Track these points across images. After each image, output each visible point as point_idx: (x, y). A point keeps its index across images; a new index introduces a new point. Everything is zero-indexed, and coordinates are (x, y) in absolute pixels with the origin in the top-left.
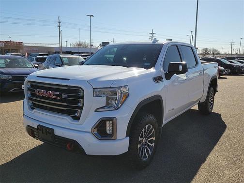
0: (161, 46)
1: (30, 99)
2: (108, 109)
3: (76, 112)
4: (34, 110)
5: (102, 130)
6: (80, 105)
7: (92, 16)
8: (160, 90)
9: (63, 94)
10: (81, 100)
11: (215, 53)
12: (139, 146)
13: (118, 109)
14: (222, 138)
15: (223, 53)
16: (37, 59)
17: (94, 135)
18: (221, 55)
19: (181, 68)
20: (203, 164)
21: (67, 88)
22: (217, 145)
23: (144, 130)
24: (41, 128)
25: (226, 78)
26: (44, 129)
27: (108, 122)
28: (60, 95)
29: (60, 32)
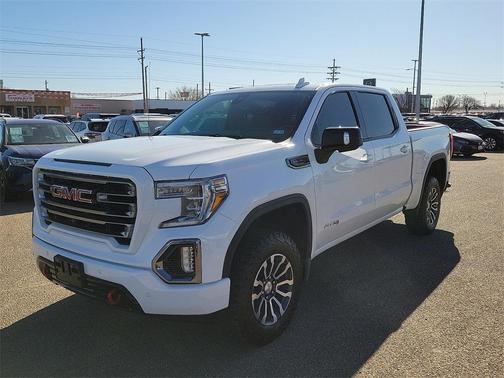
0: (312, 94)
1: (43, 204)
2: (185, 223)
3: (123, 229)
4: (50, 226)
5: (174, 265)
6: (130, 215)
7: (207, 35)
8: (304, 183)
9: (98, 194)
10: (132, 205)
11: (470, 104)
12: (254, 297)
13: (206, 221)
14: (444, 282)
15: (488, 105)
16: (92, 126)
17: (158, 274)
18: (483, 108)
19: (346, 139)
20: (393, 335)
21: (105, 182)
22: (431, 297)
23: (265, 265)
24: (60, 261)
25: (485, 158)
26: (66, 264)
27: (185, 249)
28: (93, 197)
29: (144, 70)
